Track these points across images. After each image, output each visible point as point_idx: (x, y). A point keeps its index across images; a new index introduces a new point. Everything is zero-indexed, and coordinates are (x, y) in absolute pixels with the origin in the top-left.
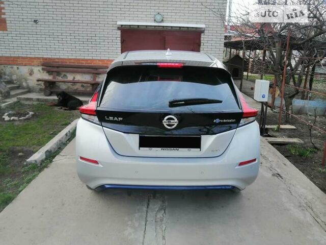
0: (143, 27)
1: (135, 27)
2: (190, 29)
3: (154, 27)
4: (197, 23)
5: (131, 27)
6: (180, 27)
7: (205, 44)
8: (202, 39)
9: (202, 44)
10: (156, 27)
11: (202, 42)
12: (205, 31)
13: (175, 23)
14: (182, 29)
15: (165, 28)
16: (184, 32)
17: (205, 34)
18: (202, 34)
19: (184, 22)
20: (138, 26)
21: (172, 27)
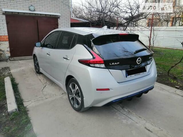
0: (21, 14)
1: (16, 13)
2: (51, 16)
3: (29, 14)
4: (55, 12)
5: (13, 13)
6: (46, 15)
7: (61, 25)
8: (59, 22)
9: (59, 25)
10: (31, 14)
11: (59, 23)
12: (60, 17)
13: (42, 12)
14: (47, 15)
15: (37, 15)
16: (49, 17)
17: (61, 19)
18: (59, 19)
19: (48, 11)
20: (18, 13)
21: (41, 14)
